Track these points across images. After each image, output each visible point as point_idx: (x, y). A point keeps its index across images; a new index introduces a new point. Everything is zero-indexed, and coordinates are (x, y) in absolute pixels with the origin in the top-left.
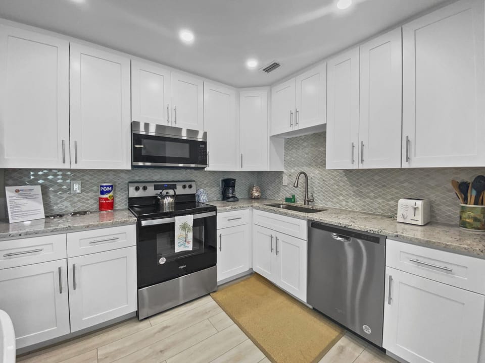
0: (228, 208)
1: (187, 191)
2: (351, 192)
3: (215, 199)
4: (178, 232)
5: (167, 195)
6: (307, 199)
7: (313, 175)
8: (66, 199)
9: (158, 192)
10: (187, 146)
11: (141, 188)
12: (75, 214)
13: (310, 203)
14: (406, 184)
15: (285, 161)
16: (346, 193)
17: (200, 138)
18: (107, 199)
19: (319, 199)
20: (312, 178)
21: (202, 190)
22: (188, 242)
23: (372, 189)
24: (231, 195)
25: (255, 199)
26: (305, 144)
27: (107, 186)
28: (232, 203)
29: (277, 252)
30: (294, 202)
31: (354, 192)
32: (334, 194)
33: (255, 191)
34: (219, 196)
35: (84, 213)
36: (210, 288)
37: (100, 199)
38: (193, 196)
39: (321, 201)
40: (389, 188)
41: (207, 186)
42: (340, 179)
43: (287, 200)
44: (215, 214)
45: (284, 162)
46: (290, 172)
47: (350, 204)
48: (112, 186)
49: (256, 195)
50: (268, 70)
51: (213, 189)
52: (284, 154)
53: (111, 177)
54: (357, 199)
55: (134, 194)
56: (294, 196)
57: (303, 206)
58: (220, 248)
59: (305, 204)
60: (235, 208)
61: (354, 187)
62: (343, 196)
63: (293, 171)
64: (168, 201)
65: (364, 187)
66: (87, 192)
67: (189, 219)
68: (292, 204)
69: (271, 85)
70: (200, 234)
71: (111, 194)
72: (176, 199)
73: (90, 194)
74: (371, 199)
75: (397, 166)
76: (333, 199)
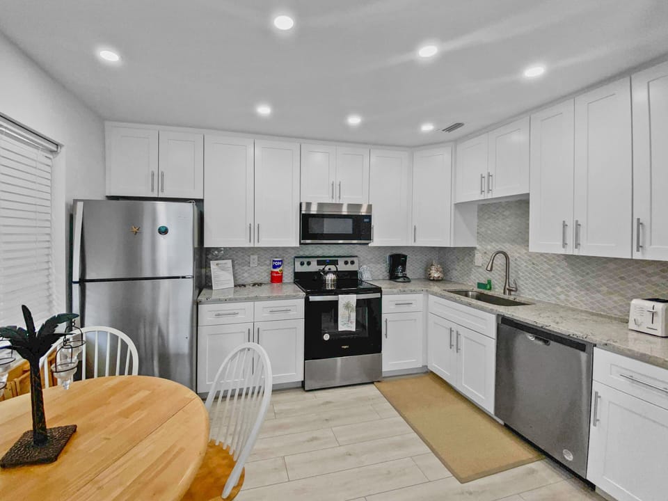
0: (395, 290)
1: (349, 268)
2: (573, 282)
3: (381, 277)
4: (341, 311)
5: (330, 271)
6: (507, 287)
7: (518, 255)
8: (246, 271)
9: (321, 267)
10: (350, 221)
11: (305, 263)
12: (254, 285)
13: (512, 293)
14: (655, 279)
15: (478, 233)
16: (566, 283)
17: (363, 212)
18: (277, 273)
19: (526, 288)
20: (516, 260)
21: (365, 266)
22: (351, 322)
23: (604, 281)
24: (400, 275)
25: (434, 280)
26: (507, 213)
27: (278, 261)
28: (401, 284)
29: (458, 349)
30: (490, 289)
31: (577, 282)
32: (548, 283)
33: (434, 271)
34: (386, 274)
35: (260, 284)
36: (374, 377)
37: (272, 272)
38: (355, 273)
39: (530, 291)
40: (630, 282)
41: (372, 262)
42: (557, 263)
43: (480, 285)
44: (380, 296)
45: (476, 235)
46: (486, 249)
47: (573, 299)
48: (281, 261)
49: (436, 275)
50: (450, 129)
51: (379, 266)
52: (476, 224)
53: (280, 252)
54: (582, 293)
55: (299, 269)
56: (489, 282)
57: (502, 296)
58: (386, 335)
59: (504, 293)
60: (404, 291)
61: (578, 276)
62: (561, 287)
63: (489, 247)
64: (330, 277)
65: (593, 277)
66: (262, 266)
67: (352, 299)
68: (486, 292)
69: (456, 141)
70: (363, 317)
71: (281, 268)
72: (338, 276)
73: (265, 268)
74: (604, 295)
75: (626, 255)
76: (546, 290)
